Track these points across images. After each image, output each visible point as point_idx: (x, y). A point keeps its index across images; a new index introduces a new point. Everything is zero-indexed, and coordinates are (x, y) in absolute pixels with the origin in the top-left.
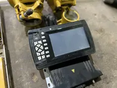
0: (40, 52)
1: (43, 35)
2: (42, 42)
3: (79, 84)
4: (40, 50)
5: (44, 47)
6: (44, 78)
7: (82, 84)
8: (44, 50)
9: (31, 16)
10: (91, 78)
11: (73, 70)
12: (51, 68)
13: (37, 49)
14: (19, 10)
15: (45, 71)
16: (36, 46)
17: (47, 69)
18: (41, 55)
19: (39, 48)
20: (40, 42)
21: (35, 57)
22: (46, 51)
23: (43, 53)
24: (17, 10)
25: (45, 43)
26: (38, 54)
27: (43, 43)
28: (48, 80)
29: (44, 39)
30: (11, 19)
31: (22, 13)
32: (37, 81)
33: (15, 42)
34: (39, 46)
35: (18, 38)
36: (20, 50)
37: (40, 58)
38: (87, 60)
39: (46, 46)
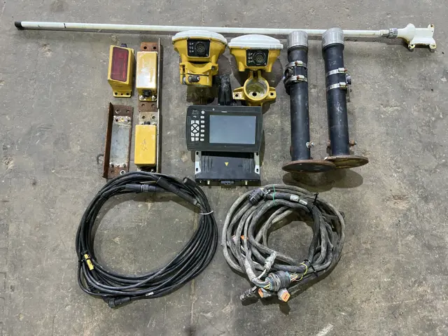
0: (195, 133)
1: (203, 115)
2: (200, 122)
3: (227, 178)
4: (195, 131)
5: (201, 129)
6: (193, 160)
7: (231, 180)
8: (199, 132)
9: (195, 83)
10: (243, 177)
11: (227, 164)
12: (203, 153)
13: (192, 128)
14: (184, 70)
15: (197, 154)
16: (192, 125)
17: (200, 153)
18: (195, 137)
19: (195, 128)
20: (198, 122)
21: (189, 136)
22: (201, 133)
23: (197, 135)
24: (182, 69)
25: (203, 124)
26: (192, 134)
27: (201, 124)
28: (197, 164)
29: (203, 119)
30: (172, 65)
31: (187, 76)
32: (186, 162)
33: (171, 106)
34: (195, 126)
35: (176, 102)
36: (175, 119)
37: (193, 139)
38: (249, 158)
39: (203, 129)
